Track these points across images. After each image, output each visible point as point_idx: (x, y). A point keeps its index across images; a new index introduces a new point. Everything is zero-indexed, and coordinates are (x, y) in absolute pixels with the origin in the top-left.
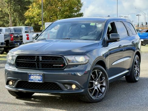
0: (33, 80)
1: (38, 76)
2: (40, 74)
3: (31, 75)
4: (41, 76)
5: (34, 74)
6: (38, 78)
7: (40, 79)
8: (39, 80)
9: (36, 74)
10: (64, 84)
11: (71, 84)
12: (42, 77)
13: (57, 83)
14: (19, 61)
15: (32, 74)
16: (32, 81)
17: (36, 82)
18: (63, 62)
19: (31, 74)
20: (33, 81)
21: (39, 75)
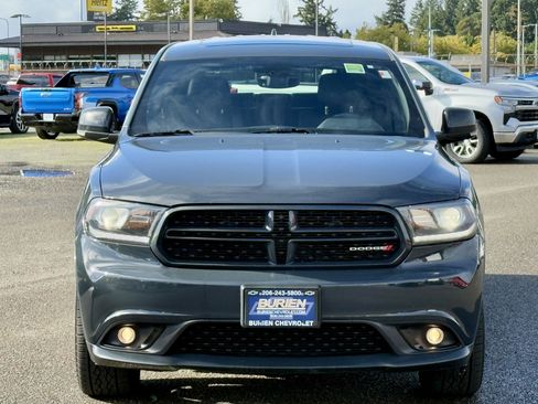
0: (267, 317)
1: (294, 297)
2: (303, 290)
3: (258, 297)
4: (309, 298)
5: (273, 290)
6: (293, 308)
7: (304, 313)
8: (296, 318)
9: (286, 290)
10: (402, 326)
11: (422, 326)
12: (311, 304)
13: (378, 324)
14: (180, 234)
15: (265, 293)
16: (266, 323)
17: (285, 324)
18: (392, 234)
19: (260, 290)
20: (271, 323)
21: (299, 293)
